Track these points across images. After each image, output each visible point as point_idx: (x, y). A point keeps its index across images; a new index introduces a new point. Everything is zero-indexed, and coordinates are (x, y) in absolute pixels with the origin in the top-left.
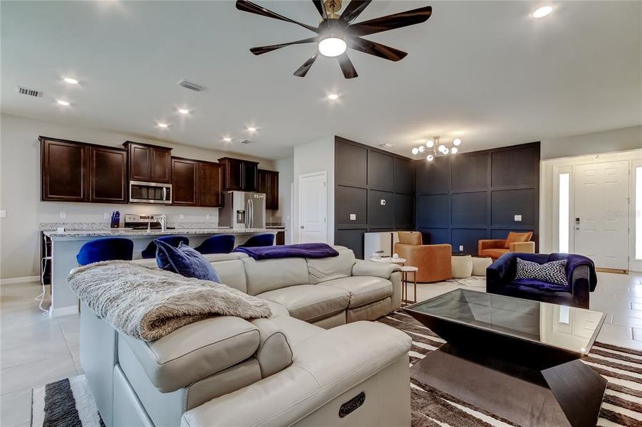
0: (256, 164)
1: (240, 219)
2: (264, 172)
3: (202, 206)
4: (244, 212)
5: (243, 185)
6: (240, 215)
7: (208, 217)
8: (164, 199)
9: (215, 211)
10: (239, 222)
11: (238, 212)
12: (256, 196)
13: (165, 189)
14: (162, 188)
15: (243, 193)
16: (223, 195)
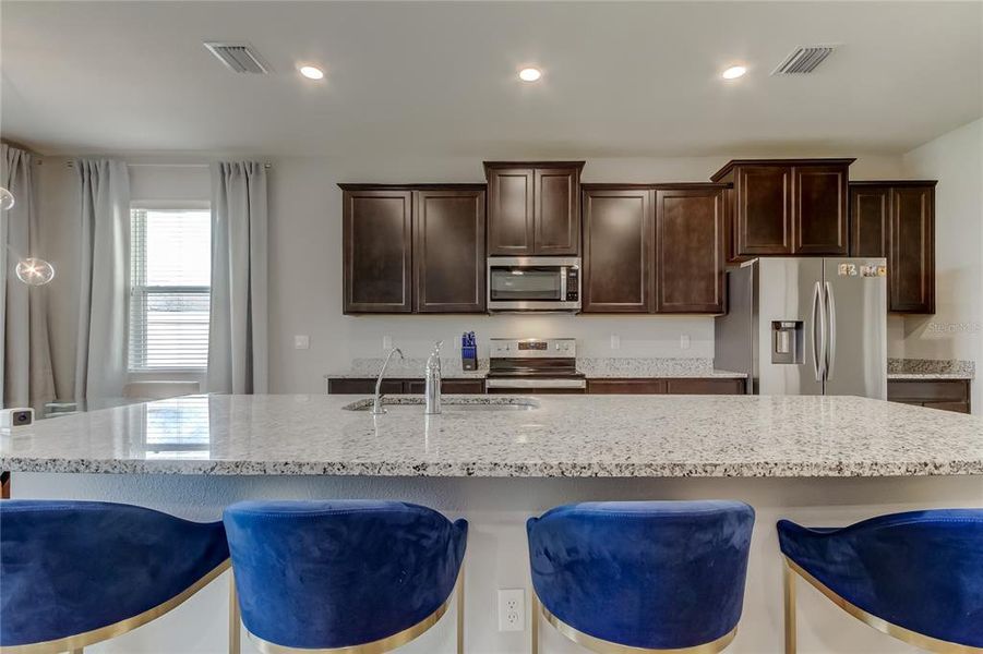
0: (842, 165)
1: (785, 349)
2: (874, 190)
3: (662, 311)
4: (799, 325)
5: (792, 238)
6: (785, 334)
7: (684, 342)
8: (564, 297)
9: (705, 325)
10: (778, 358)
11: (777, 325)
12: (845, 266)
13: (563, 272)
14: (556, 269)
15: (793, 262)
16: (727, 279)
